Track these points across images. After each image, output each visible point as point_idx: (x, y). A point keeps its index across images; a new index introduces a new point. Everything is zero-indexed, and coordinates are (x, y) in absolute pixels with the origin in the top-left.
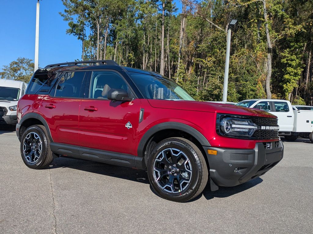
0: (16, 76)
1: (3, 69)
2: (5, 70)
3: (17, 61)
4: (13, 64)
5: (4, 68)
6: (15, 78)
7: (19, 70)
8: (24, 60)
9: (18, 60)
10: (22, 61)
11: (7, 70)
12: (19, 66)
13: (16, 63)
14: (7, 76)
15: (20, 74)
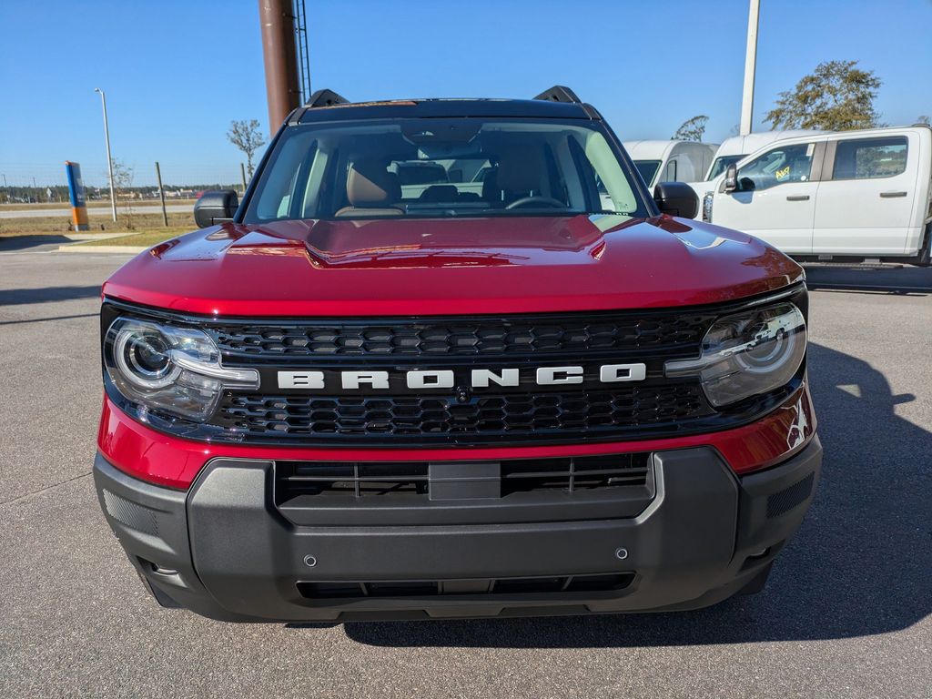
0: (809, 114)
1: (778, 102)
2: (783, 103)
3: (815, 75)
4: (806, 83)
5: (781, 99)
6: (806, 118)
7: (819, 95)
8: (832, 68)
9: (817, 70)
10: (828, 72)
11: (788, 102)
12: (819, 86)
13: (812, 80)
14: (788, 117)
15: (820, 107)
